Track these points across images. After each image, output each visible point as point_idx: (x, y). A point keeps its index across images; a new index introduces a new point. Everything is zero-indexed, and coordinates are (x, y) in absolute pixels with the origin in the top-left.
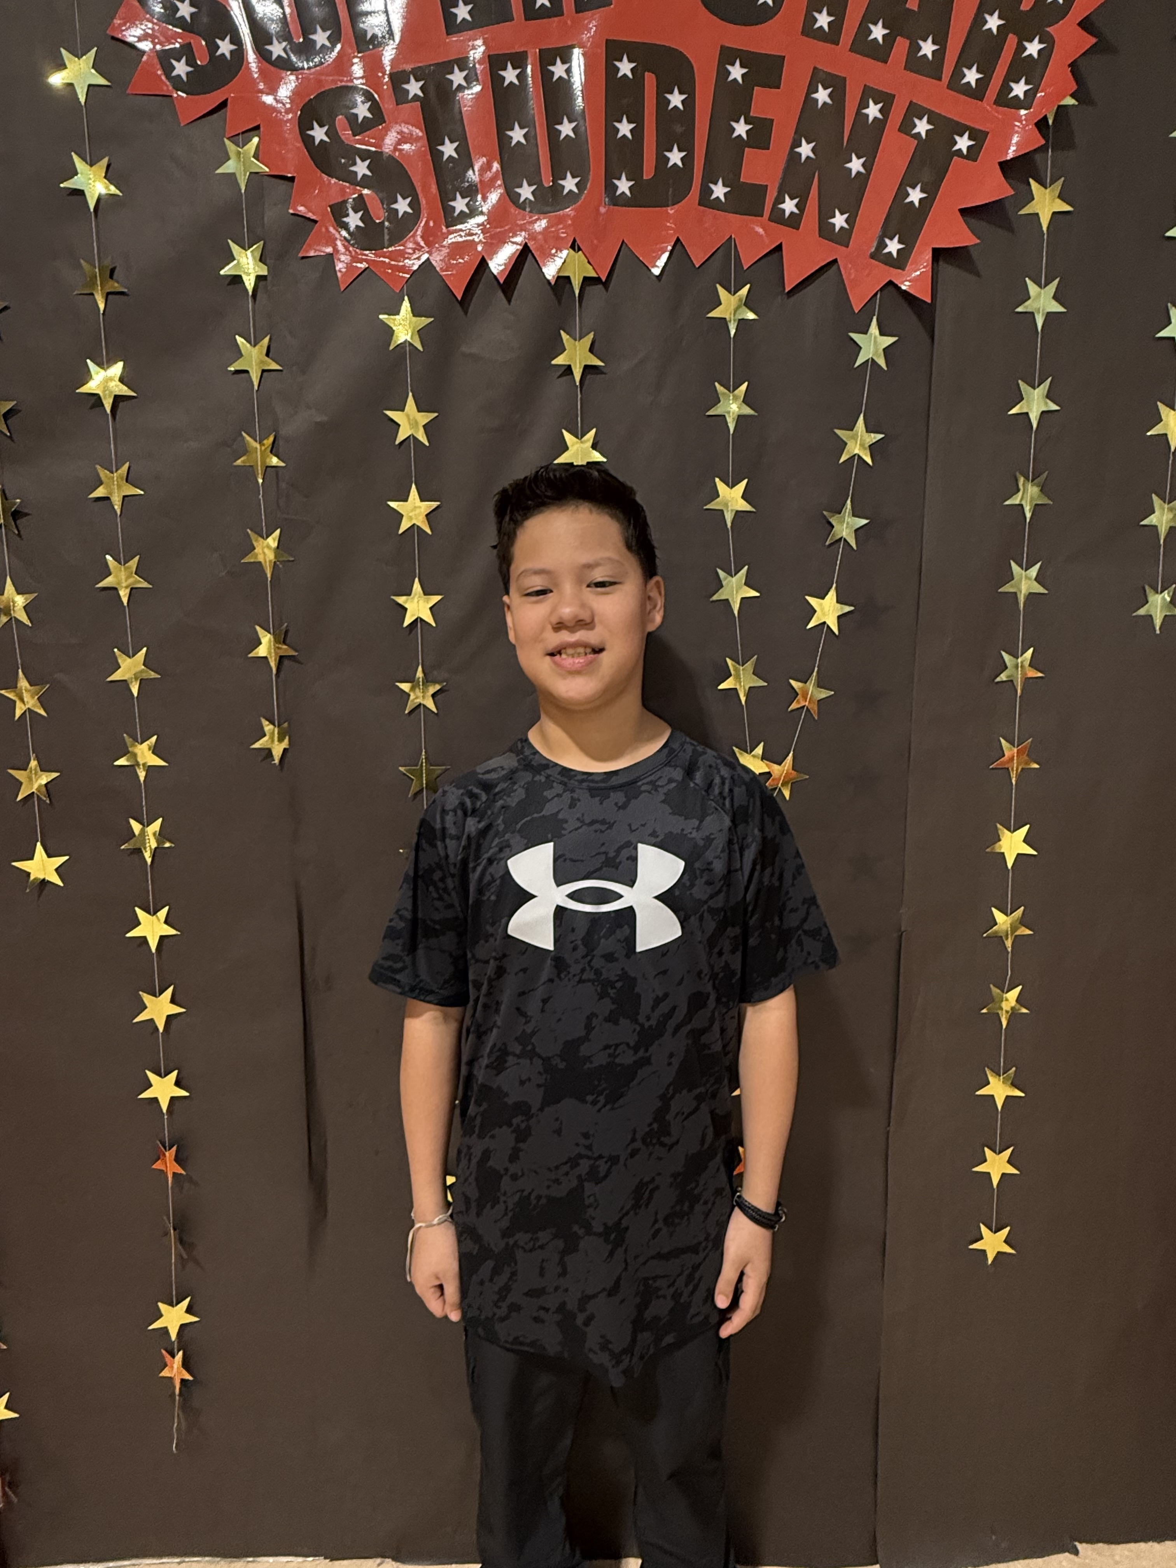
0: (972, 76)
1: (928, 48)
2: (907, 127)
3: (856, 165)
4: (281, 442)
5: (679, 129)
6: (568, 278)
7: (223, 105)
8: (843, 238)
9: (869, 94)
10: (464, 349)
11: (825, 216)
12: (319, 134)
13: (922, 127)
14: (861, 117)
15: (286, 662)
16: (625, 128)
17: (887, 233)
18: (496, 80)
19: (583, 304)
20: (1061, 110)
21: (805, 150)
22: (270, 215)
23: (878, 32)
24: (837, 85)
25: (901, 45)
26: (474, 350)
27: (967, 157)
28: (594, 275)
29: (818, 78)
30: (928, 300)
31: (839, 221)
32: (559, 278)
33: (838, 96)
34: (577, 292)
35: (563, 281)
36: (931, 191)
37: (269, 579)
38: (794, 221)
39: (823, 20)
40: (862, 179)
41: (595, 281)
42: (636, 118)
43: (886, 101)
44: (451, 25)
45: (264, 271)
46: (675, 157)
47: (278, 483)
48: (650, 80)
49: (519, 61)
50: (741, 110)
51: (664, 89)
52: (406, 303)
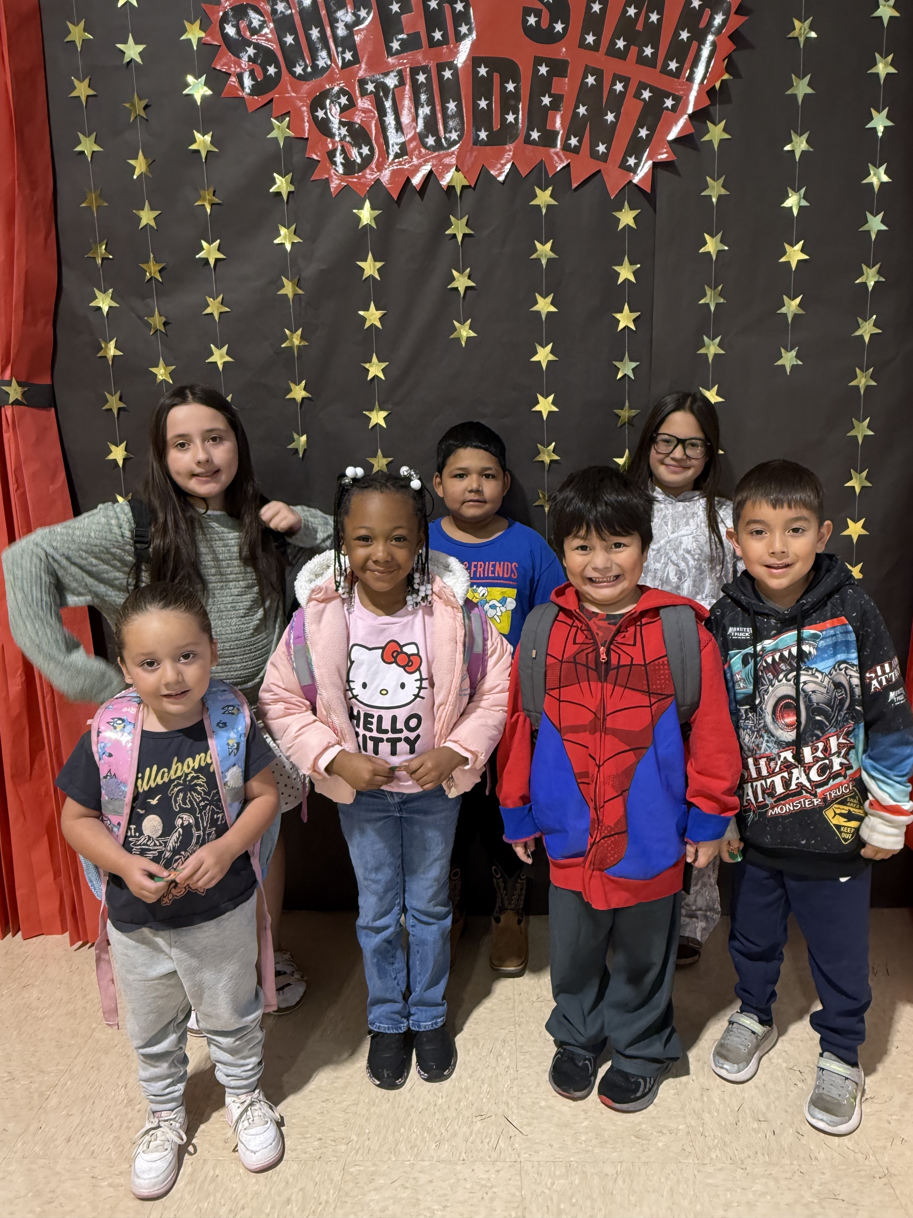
0: (673, 65)
1: (648, 51)
2: (638, 95)
3: (610, 117)
4: (302, 281)
5: (512, 102)
6: (454, 186)
8: (604, 158)
9: (617, 78)
10: (399, 226)
11: (593, 146)
12: (320, 114)
13: (646, 95)
14: (612, 91)
15: (306, 401)
16: (483, 104)
17: (627, 154)
18: (414, 81)
19: (462, 200)
20: (722, 82)
21: (582, 110)
22: (296, 158)
23: (621, 44)
24: (598, 74)
25: (634, 49)
26: (403, 227)
27: (671, 110)
28: (467, 183)
29: (588, 70)
30: (648, 190)
31: (601, 148)
32: (449, 187)
33: (599, 80)
34: (459, 194)
36: (652, 130)
37: (296, 355)
38: (576, 150)
39: (590, 39)
40: (614, 125)
42: (489, 98)
43: (626, 81)
44: (390, 53)
45: (292, 188)
46: (510, 118)
47: (301, 304)
48: (496, 76)
49: (426, 70)
50: (546, 90)
52: (367, 203)
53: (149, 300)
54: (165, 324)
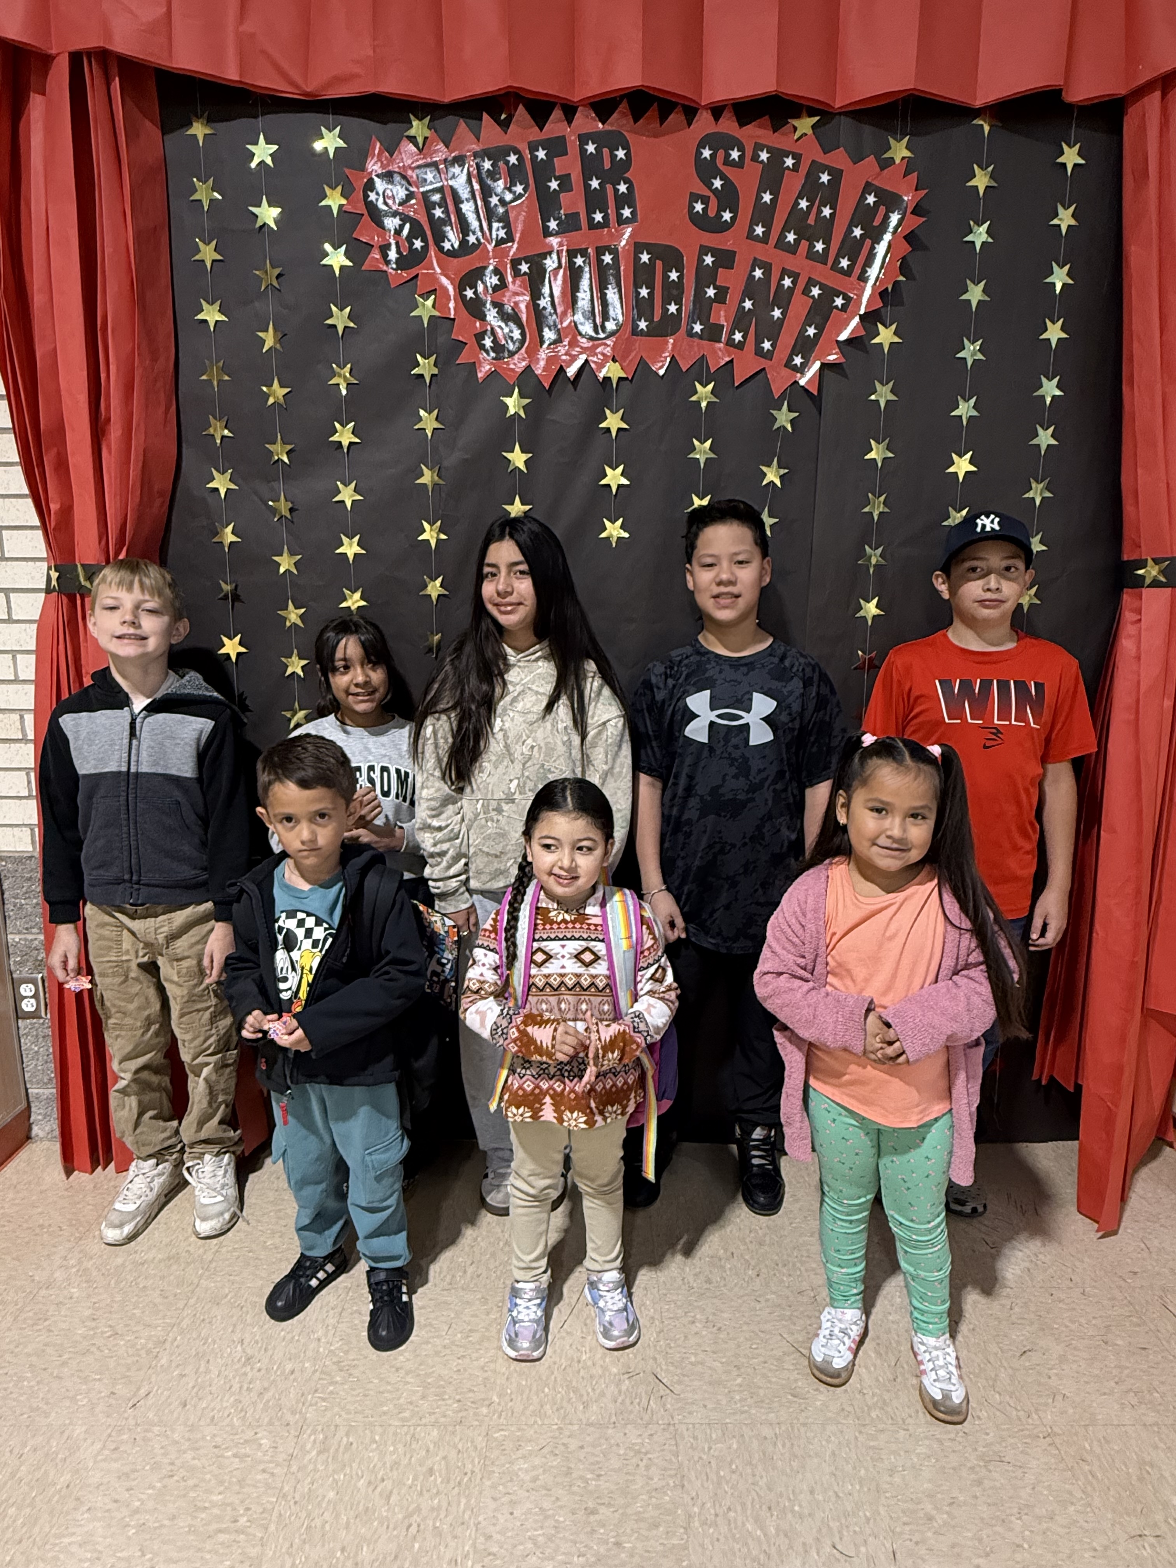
0: (845, 263)
1: (819, 247)
2: (806, 291)
3: (777, 313)
4: (443, 470)
5: (675, 292)
6: (609, 378)
7: (417, 276)
8: (769, 355)
9: (784, 273)
10: (548, 417)
11: (759, 342)
12: (469, 293)
13: (816, 292)
14: (780, 286)
15: (442, 598)
16: (644, 292)
17: (794, 352)
18: (571, 264)
19: (618, 393)
20: (896, 284)
21: (748, 304)
22: (441, 340)
23: (791, 237)
24: (767, 268)
25: (804, 244)
26: (554, 418)
27: (841, 310)
28: (624, 375)
29: (756, 263)
30: (816, 393)
31: (767, 345)
32: (605, 378)
33: (767, 273)
34: (615, 386)
35: (607, 379)
36: (820, 329)
37: (433, 549)
38: (740, 346)
39: (759, 230)
40: (781, 321)
41: (626, 379)
42: (651, 286)
43: (795, 277)
44: (547, 233)
45: (435, 371)
46: (673, 308)
47: (441, 495)
48: (659, 263)
49: (584, 253)
50: (713, 282)
51: (667, 270)
52: (516, 390)
53: (274, 484)
54: (291, 510)
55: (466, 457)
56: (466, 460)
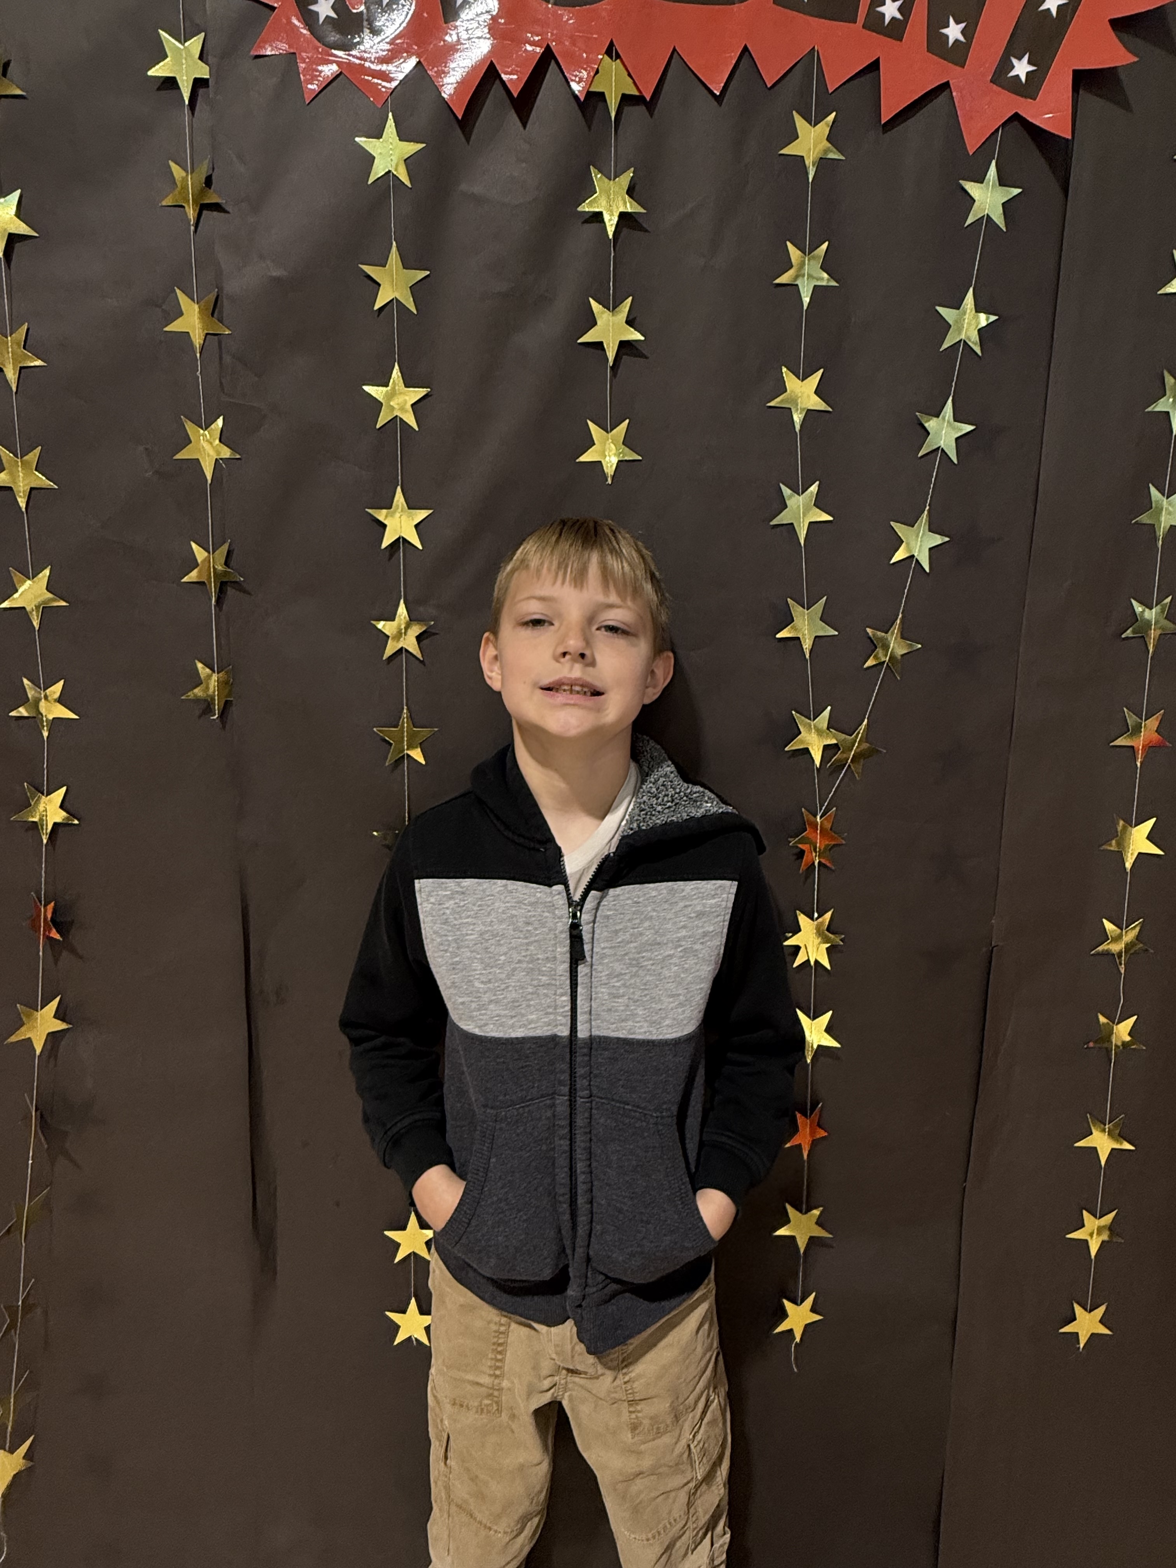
4: (226, 303)
8: (958, 54)
10: (465, 187)
11: (936, 24)
15: (230, 591)
17: (1013, 50)
19: (620, 132)
28: (634, 92)
31: (954, 31)
34: (613, 115)
37: (209, 481)
38: (896, 30)
41: (637, 101)
45: (203, 71)
47: (221, 358)
52: (391, 122)
55: (276, 273)
56: (277, 280)
